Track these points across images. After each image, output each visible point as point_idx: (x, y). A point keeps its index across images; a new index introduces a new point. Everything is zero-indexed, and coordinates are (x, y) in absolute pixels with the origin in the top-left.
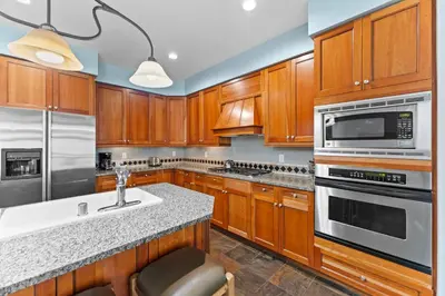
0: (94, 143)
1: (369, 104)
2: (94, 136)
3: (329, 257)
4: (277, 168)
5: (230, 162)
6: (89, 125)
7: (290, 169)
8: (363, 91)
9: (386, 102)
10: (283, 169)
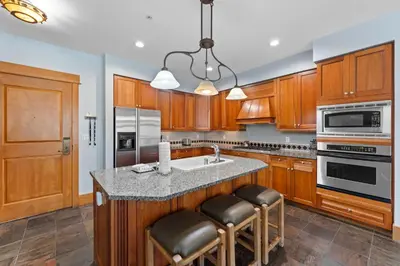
0: (159, 128)
1: (354, 106)
2: (160, 124)
3: (327, 199)
4: (284, 146)
5: (247, 143)
6: (157, 116)
7: (294, 147)
8: (350, 99)
9: (364, 106)
10: (289, 147)
